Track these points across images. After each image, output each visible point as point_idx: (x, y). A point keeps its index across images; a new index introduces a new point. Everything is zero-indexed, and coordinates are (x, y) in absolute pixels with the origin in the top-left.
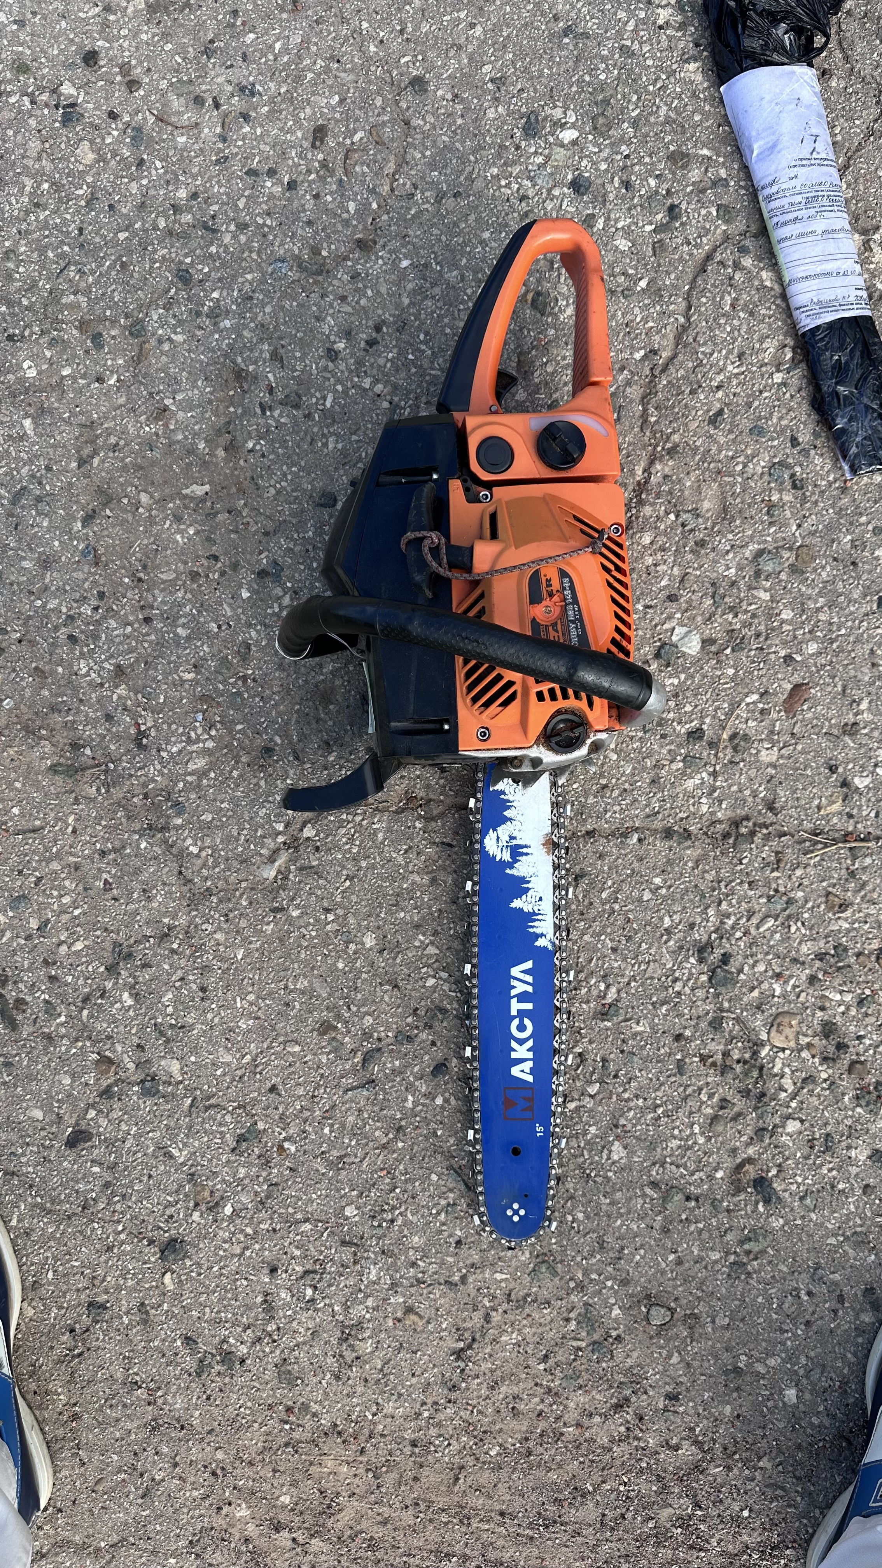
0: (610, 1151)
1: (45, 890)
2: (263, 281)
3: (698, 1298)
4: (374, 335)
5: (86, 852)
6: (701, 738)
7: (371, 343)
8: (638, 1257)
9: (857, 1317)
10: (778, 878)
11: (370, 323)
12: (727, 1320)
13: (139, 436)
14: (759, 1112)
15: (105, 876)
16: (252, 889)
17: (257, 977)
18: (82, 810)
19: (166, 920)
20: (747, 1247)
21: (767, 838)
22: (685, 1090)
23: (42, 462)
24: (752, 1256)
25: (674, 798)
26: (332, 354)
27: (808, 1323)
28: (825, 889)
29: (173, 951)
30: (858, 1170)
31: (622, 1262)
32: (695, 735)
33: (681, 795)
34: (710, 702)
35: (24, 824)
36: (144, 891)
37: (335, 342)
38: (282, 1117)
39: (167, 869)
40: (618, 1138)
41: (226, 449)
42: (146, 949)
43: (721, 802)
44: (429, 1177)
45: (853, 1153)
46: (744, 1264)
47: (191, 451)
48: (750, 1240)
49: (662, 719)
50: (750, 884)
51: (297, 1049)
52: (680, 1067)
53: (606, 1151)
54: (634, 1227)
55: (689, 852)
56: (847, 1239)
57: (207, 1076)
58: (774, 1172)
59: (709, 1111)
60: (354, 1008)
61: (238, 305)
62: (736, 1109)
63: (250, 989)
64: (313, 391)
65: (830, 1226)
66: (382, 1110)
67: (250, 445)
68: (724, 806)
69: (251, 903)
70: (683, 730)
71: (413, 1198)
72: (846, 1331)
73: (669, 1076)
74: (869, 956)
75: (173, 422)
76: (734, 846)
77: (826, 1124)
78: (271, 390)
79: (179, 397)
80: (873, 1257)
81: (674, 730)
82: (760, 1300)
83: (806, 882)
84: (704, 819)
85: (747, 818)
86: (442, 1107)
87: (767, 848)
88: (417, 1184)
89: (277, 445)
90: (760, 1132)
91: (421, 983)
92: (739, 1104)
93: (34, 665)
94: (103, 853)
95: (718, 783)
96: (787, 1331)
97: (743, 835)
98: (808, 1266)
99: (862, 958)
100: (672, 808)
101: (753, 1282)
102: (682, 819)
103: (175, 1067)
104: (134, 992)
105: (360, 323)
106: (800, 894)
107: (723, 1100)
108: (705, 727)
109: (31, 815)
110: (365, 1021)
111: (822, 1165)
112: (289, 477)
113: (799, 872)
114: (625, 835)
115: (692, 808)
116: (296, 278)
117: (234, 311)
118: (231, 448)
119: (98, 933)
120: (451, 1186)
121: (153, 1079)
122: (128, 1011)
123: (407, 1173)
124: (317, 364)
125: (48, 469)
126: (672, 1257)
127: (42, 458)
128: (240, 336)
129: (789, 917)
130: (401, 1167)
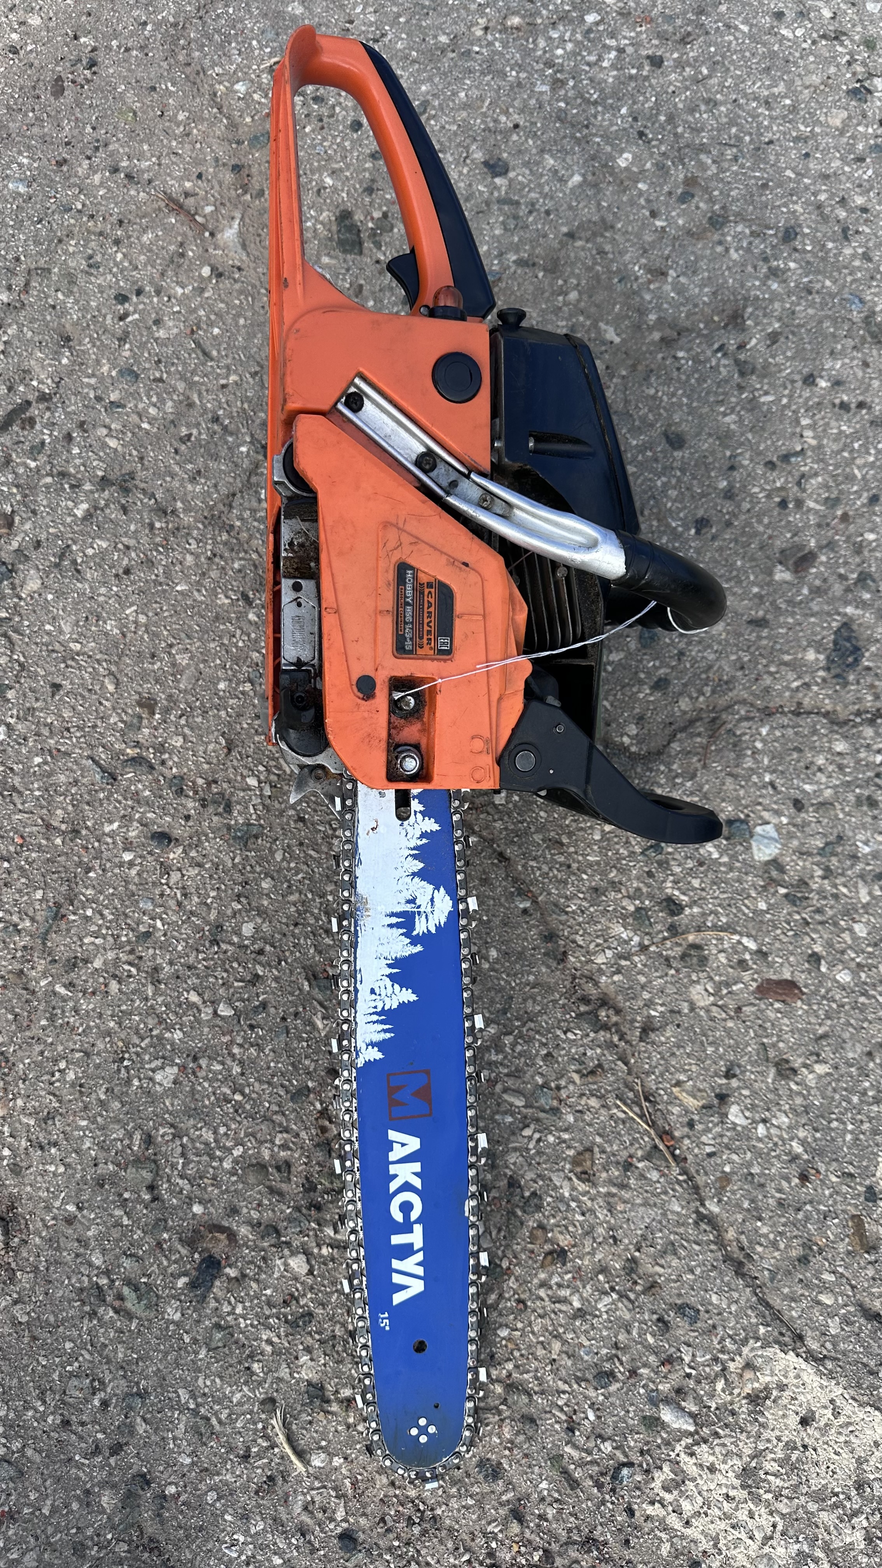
0: (162, 1068)
1: (152, 389)
2: (832, 296)
3: (37, 1268)
4: (853, 406)
5: (209, 405)
6: (673, 913)
7: (844, 406)
8: (52, 1168)
9: (103, 1485)
10: (574, 1083)
11: (861, 398)
12: (25, 1319)
13: (626, 265)
14: (296, 1215)
15: (195, 432)
16: (255, 566)
17: (166, 614)
18: (248, 383)
19: (179, 504)
20: (126, 1291)
21: (610, 1045)
22: (276, 1113)
23: (550, 204)
24: (117, 1304)
25: (592, 920)
26: (810, 380)
27: (66, 1423)
28: (594, 1143)
29: (151, 526)
30: (287, 1377)
31: (39, 1152)
32: (673, 907)
33: (599, 927)
34: (716, 902)
35: (207, 345)
36: (199, 472)
37: (822, 377)
38: (31, 710)
39: (231, 480)
40: (183, 1068)
41: (662, 339)
42: (139, 500)
43: (618, 972)
44: (36, 889)
45: (304, 1359)
46: (104, 1301)
47: (642, 312)
48: (136, 1289)
49: (667, 863)
50: (549, 1054)
51: (111, 688)
52: (300, 1094)
53: (159, 1063)
54: (87, 1144)
55: (544, 970)
56: (195, 1412)
57: (38, 618)
58: (232, 1272)
59: (266, 1154)
60: (183, 721)
61: (797, 286)
62: (284, 1187)
63: (150, 614)
64: (766, 381)
65: (200, 1382)
66: (88, 804)
67: (681, 354)
68: (616, 978)
69: (240, 571)
70: (669, 891)
71: (6, 885)
72: (78, 1478)
73: (282, 1086)
74: (547, 1241)
75: (657, 285)
76: (579, 1016)
77: (323, 1305)
78: (741, 347)
79: (683, 280)
80: (188, 1461)
81: (664, 881)
82: (68, 1345)
83: (588, 1117)
84: (588, 967)
85: (618, 1012)
86: (121, 865)
87: (599, 1051)
88: (23, 880)
89: (696, 376)
90: (273, 1230)
92: (294, 1187)
94: (216, 419)
95: (636, 959)
96: (44, 1402)
97: (597, 1016)
98: (137, 1384)
99: (539, 1233)
100: (579, 924)
101: (86, 1325)
102: (574, 942)
103: (33, 584)
104: (92, 511)
105: (855, 389)
106: (571, 1119)
107: (288, 1164)
108: (687, 911)
109: (219, 345)
111: (270, 1328)
112: (674, 400)
113: (593, 1102)
114: (523, 893)
115: (592, 946)
116: (855, 320)
117: (788, 286)
118: (666, 342)
119: (135, 453)
120: (38, 918)
121: (11, 571)
122: (70, 515)
123: (30, 864)
124: (792, 372)
125: (548, 213)
126: (71, 1208)
127: (553, 203)
128: (771, 301)
129: (538, 1120)
130: (34, 855)
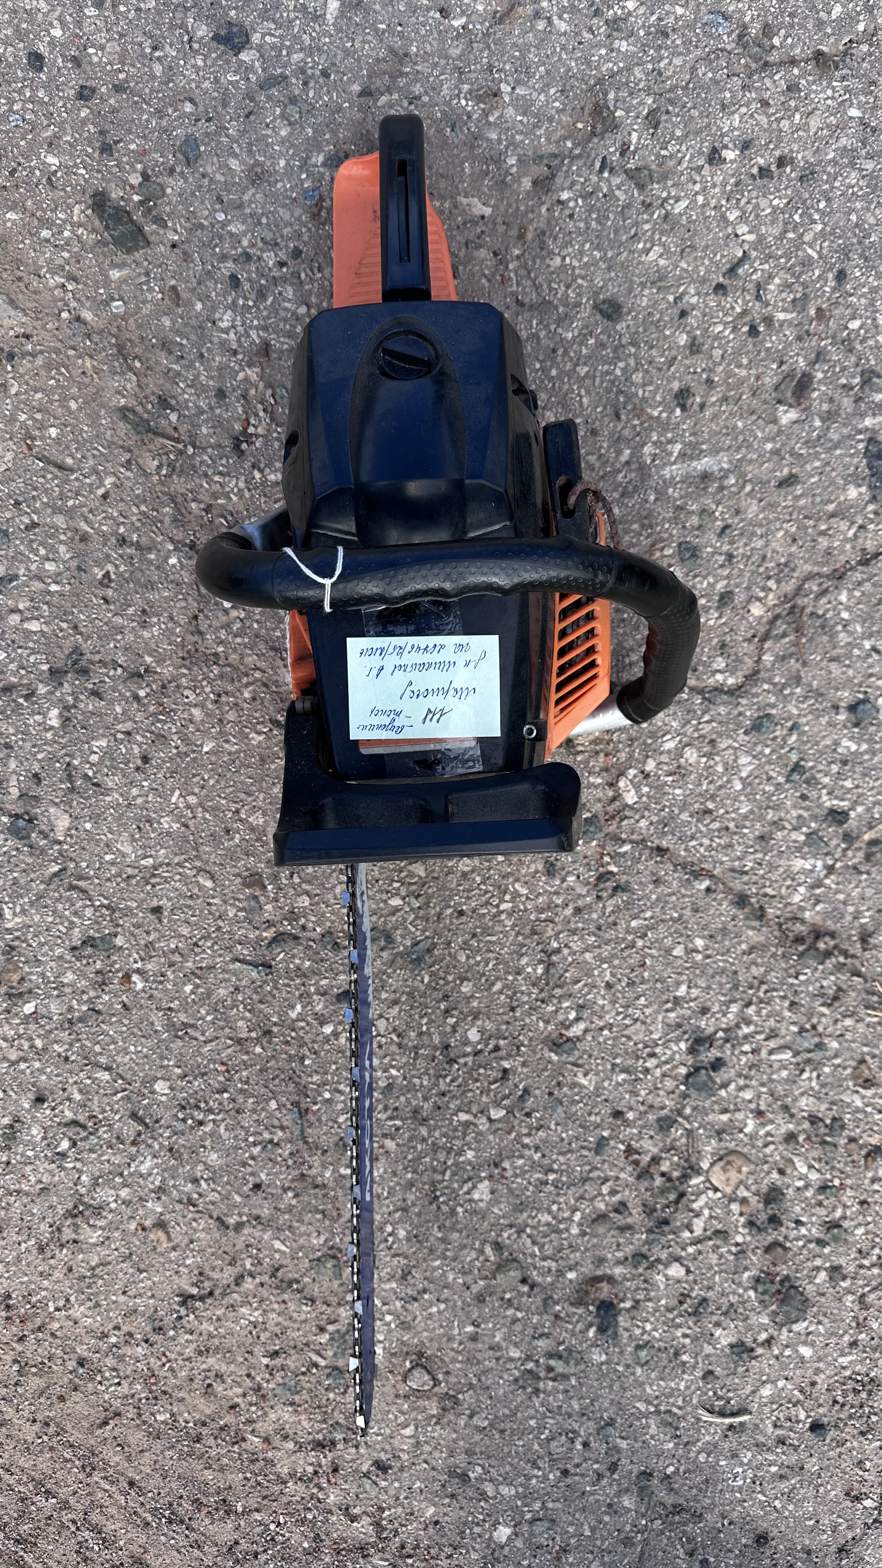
0: (474, 1187)
1: (32, 541)
2: (691, 26)
3: (471, 1384)
4: (773, 168)
5: (105, 528)
6: (840, 823)
7: (764, 172)
8: (435, 1309)
9: (619, 1494)
10: (824, 1015)
11: (777, 153)
12: (486, 1423)
13: (448, 103)
14: (652, 1236)
15: (110, 567)
16: (265, 685)
17: (211, 782)
18: (128, 478)
19: (148, 659)
20: (552, 1363)
21: (840, 967)
22: (590, 1171)
23: (322, 61)
24: (551, 1375)
25: (772, 868)
26: (714, 157)
27: (565, 1473)
28: (863, 1054)
29: (137, 698)
30: (713, 1351)
31: (416, 1304)
32: (838, 816)
33: (781, 870)
34: (874, 792)
35: (53, 453)
36: (144, 611)
37: (726, 147)
38: (149, 945)
39: (183, 604)
40: (490, 1177)
41: (535, 183)
42: (107, 677)
43: (818, 902)
44: (267, 1101)
45: (718, 1332)
46: (539, 1378)
47: (498, 160)
48: (560, 1357)
49: (814, 778)
50: (793, 1004)
51: (209, 884)
52: (601, 1145)
53: (470, 1184)
54: (451, 1277)
55: (750, 933)
56: (658, 1412)
57: (92, 854)
58: (628, 1304)
59: (602, 1206)
60: (296, 880)
61: (648, 34)
62: (629, 1220)
63: (197, 790)
64: (670, 183)
65: (648, 1390)
66: (261, 1002)
67: (565, 196)
68: (818, 908)
69: (254, 699)
70: (828, 804)
71: (238, 1112)
72: (598, 1501)
73: (583, 1148)
74: (861, 1147)
75: (497, 114)
76: (801, 955)
77: (709, 1288)
78: (624, 150)
79: (520, 91)
80: (671, 1445)
81: (819, 797)
82: (532, 1423)
83: (848, 1036)
84: (789, 909)
85: (832, 935)
86: (327, 1040)
87: (833, 978)
88: (251, 1100)
89: (594, 216)
90: (639, 1257)
91: (384, 897)
92: (636, 1216)
93: (173, 282)
94: (123, 541)
95: (827, 881)
96: (539, 1468)
97: (817, 949)
98: (602, 1418)
99: (853, 1146)
100: (763, 877)
101: (536, 1402)
102: (765, 895)
103: (63, 822)
104: (66, 714)
105: (767, 144)
106: (835, 1045)
107: (623, 1204)
108: (852, 814)
109: (67, 447)
110: (300, 899)
111: (679, 1326)
112: (585, 259)
113: (848, 1022)
114: (698, 875)
115: (783, 890)
116: (729, 47)
117: (639, 38)
118: (543, 185)
119: (64, 625)
120: (285, 1123)
121: (30, 821)
122: (47, 730)
123: (247, 1083)
124: (692, 156)
125: (325, 74)
126: (469, 1329)
127: (324, 56)
128: (629, 69)
129: (808, 1061)
130: (244, 1073)
